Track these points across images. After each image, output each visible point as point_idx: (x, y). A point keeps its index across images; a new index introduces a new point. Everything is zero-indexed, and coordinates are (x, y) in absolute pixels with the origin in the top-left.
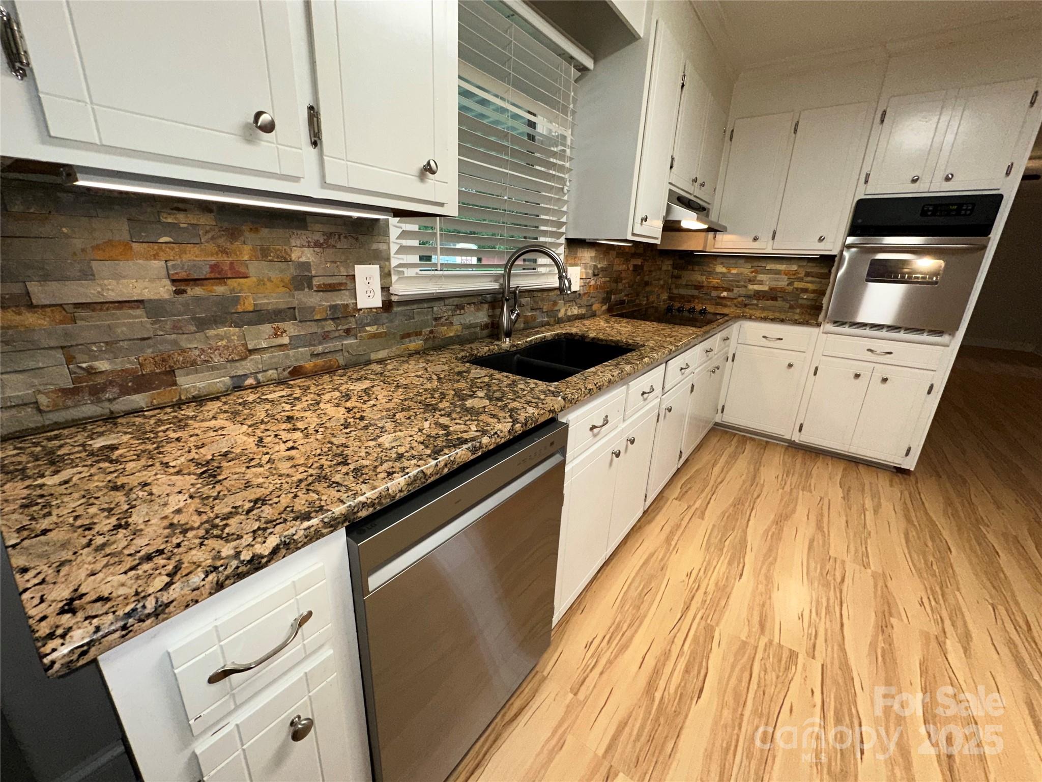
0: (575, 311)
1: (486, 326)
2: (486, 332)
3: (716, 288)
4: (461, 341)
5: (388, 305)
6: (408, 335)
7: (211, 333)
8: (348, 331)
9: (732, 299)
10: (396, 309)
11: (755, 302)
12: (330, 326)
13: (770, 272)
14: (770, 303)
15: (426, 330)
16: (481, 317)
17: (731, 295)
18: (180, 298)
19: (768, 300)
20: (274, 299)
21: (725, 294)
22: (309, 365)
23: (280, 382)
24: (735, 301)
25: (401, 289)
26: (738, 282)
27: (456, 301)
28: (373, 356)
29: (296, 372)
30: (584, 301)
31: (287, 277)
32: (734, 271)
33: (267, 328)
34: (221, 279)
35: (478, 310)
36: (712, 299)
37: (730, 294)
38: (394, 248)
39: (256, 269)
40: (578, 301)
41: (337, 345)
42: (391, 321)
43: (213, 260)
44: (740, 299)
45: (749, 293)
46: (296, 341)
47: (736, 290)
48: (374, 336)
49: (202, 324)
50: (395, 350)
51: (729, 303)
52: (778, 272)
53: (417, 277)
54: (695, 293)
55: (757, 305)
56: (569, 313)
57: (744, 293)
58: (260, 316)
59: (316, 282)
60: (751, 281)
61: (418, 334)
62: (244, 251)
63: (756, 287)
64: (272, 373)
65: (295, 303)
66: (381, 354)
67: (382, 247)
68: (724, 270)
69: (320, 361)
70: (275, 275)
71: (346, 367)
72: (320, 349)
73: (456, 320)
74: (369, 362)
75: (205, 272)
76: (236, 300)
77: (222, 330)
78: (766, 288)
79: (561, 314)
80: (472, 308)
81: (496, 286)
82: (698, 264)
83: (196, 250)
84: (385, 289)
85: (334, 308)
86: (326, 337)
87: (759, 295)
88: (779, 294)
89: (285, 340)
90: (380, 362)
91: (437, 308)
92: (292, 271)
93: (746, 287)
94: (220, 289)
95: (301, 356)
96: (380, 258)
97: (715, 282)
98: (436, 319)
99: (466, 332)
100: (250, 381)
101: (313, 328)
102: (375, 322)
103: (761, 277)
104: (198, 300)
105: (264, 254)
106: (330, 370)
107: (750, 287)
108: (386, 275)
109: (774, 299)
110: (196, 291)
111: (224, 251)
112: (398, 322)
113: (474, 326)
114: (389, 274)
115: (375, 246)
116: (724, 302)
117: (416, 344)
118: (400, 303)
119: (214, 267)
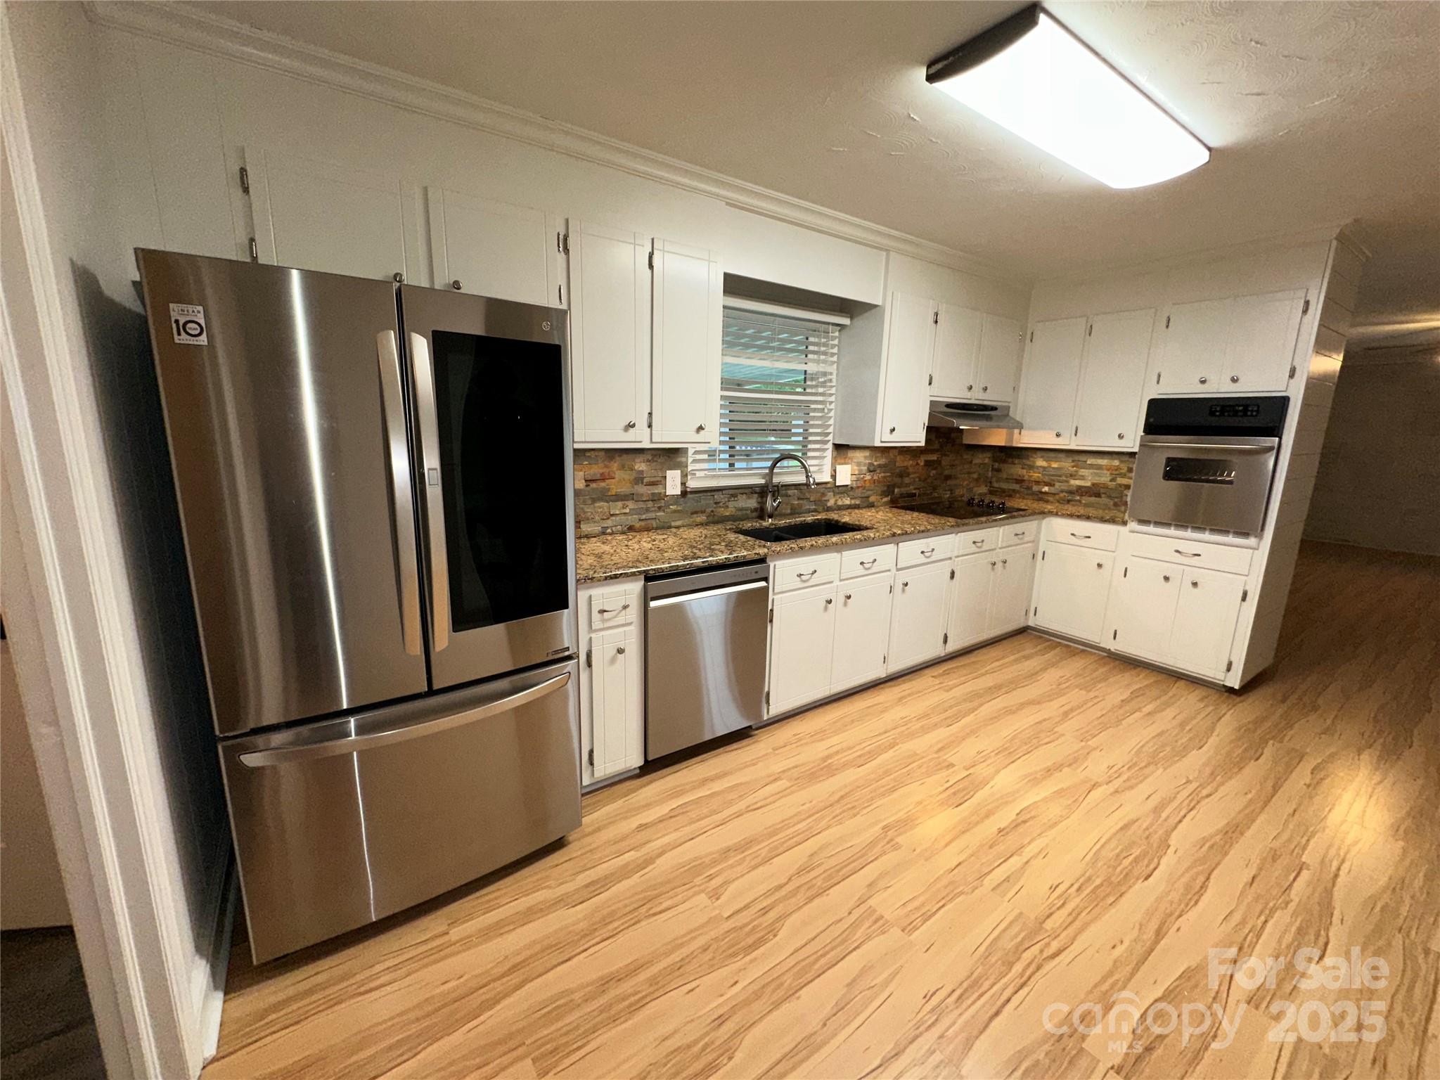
0: (847, 502)
1: (756, 510)
2: (755, 514)
3: (1037, 483)
4: (733, 518)
5: (684, 493)
6: (696, 513)
7: (597, 505)
8: (660, 508)
9: (1054, 494)
10: (689, 496)
11: (1078, 498)
12: (650, 504)
13: (1091, 467)
14: (1093, 499)
15: (709, 510)
16: (752, 503)
17: (1053, 490)
18: (588, 488)
19: (1090, 496)
20: (624, 489)
21: (1046, 489)
22: (637, 525)
23: (623, 533)
24: (1057, 497)
25: (692, 484)
26: (1060, 476)
27: (731, 492)
28: (673, 524)
29: (631, 529)
30: (858, 493)
31: (632, 478)
32: (1055, 465)
33: (620, 504)
34: (603, 480)
35: (749, 498)
36: (1033, 494)
37: (1052, 488)
38: (690, 460)
39: (619, 474)
40: (851, 493)
41: (652, 515)
42: (686, 503)
43: (601, 471)
44: (1062, 495)
45: (1071, 488)
46: (633, 511)
47: (1057, 485)
48: (675, 511)
49: (594, 501)
50: (687, 521)
51: (1051, 499)
52: (1099, 467)
53: (706, 477)
54: (1016, 487)
55: (1080, 501)
56: (840, 503)
57: (1066, 488)
58: (618, 498)
59: (645, 480)
60: (1072, 476)
61: (703, 512)
62: (615, 465)
63: (1078, 483)
64: (619, 528)
65: (634, 491)
66: (678, 523)
67: (683, 459)
68: (1044, 464)
69: (643, 523)
70: (627, 477)
71: (657, 528)
72: (644, 517)
73: (731, 504)
74: (670, 527)
75: (598, 477)
76: (609, 490)
77: (602, 504)
78: (1089, 484)
79: (831, 503)
80: (744, 496)
81: (763, 481)
82: (1019, 457)
83: (596, 467)
84: (683, 484)
85: (653, 494)
86: (647, 510)
87: (1081, 491)
88: (1102, 491)
89: (627, 511)
90: (678, 527)
91: (718, 496)
92: (634, 475)
93: (1067, 482)
94: (603, 484)
95: (633, 520)
96: (682, 466)
97: (1036, 475)
98: (716, 503)
99: (740, 513)
100: (609, 531)
101: (642, 505)
102: (676, 503)
103: (1083, 472)
104: (593, 489)
105: (623, 467)
106: (648, 529)
107: (1073, 482)
108: (684, 476)
109: (1098, 495)
110: (594, 485)
111: (606, 467)
112: (691, 502)
113: (746, 509)
114: (686, 475)
115: (679, 459)
116: (1046, 497)
117: (702, 518)
118: (692, 492)
119: (602, 474)
